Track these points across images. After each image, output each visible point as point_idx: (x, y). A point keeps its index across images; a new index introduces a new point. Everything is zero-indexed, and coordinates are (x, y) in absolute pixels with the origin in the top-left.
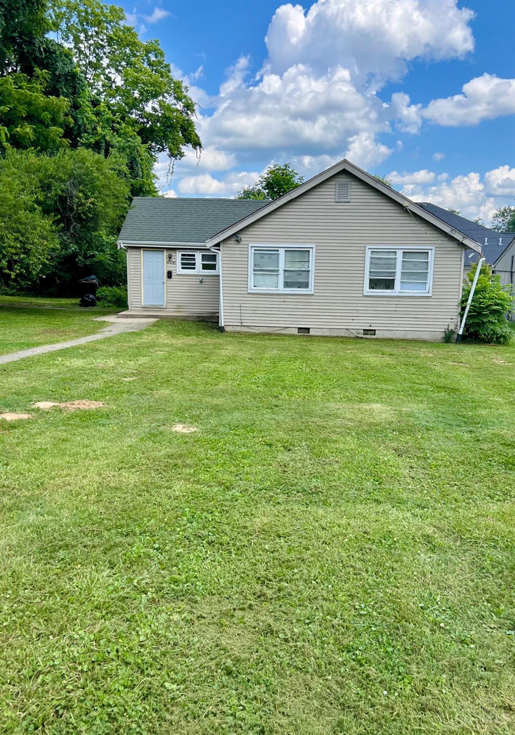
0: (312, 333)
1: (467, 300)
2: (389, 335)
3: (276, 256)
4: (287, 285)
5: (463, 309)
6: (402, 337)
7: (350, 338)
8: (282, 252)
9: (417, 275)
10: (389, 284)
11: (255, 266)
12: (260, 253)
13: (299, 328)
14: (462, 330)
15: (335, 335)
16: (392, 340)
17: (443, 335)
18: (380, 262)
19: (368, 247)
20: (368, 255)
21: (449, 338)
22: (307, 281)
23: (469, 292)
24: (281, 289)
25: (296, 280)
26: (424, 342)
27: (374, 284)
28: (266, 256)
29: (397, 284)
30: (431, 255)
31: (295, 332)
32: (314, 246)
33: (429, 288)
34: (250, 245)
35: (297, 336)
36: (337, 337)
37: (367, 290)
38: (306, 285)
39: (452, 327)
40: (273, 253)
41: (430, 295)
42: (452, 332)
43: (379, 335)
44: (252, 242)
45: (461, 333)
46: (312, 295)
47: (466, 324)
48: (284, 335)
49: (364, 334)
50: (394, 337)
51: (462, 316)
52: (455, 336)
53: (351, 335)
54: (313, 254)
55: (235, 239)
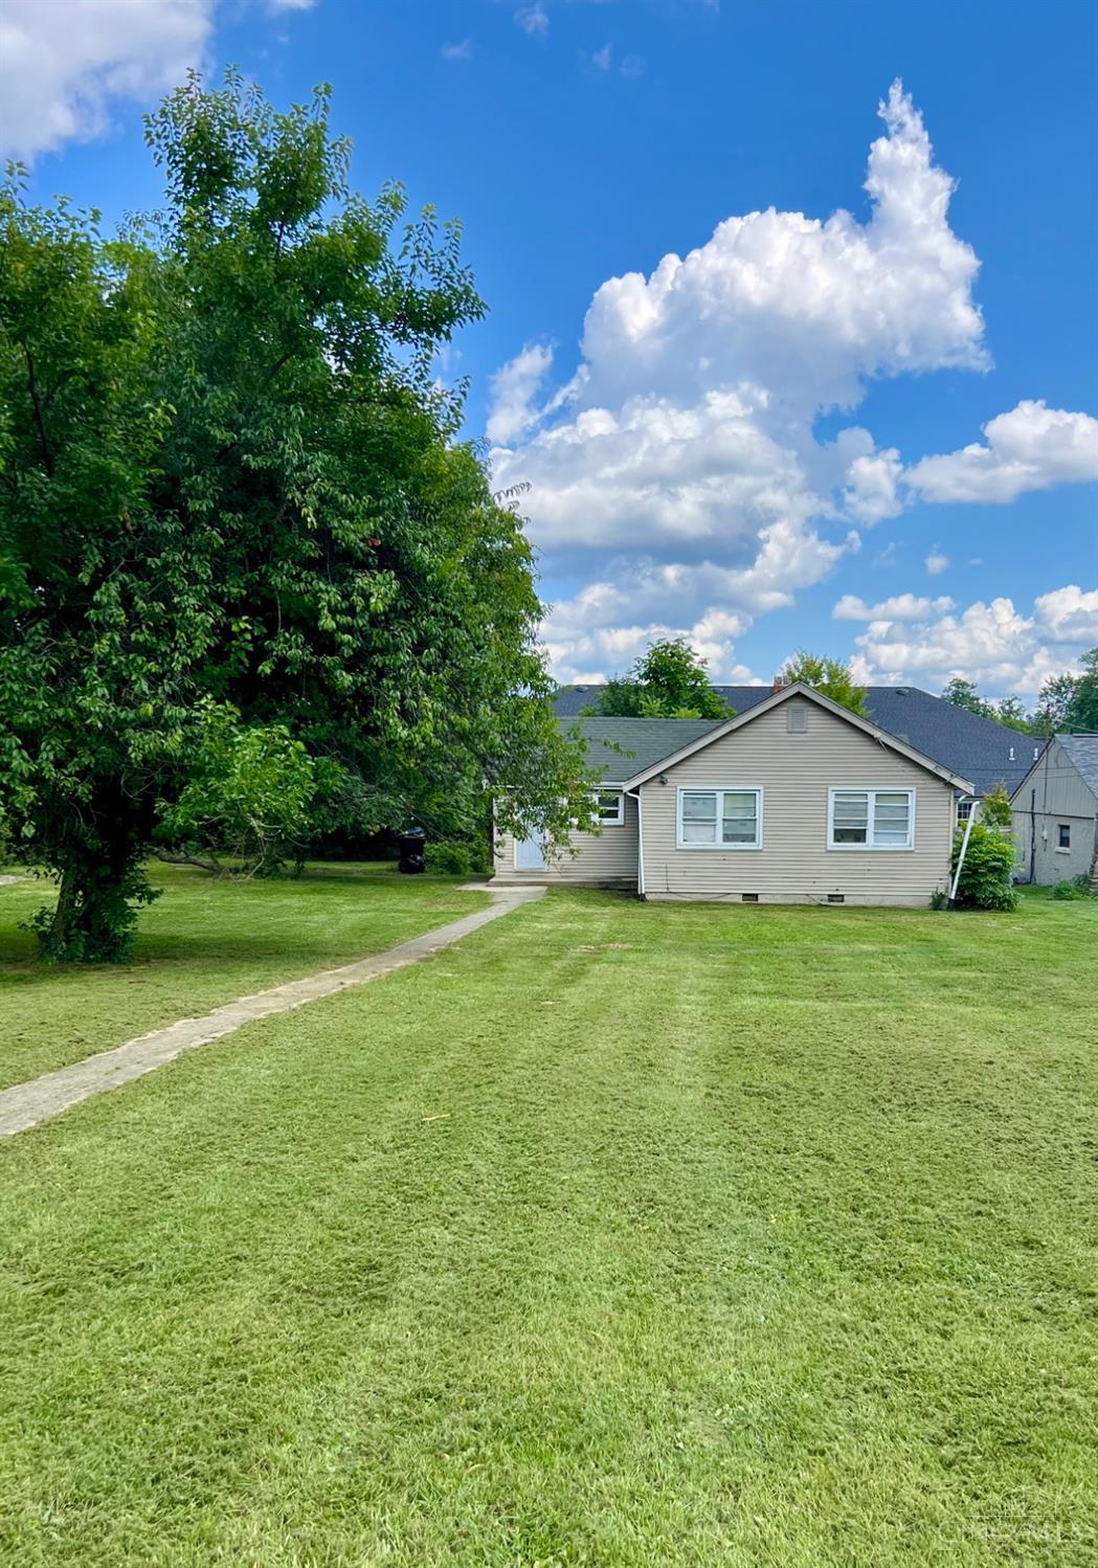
0: (761, 900)
1: (959, 855)
2: (861, 902)
3: (710, 802)
4: (727, 838)
5: (955, 866)
6: (877, 904)
7: (810, 906)
8: (720, 796)
9: (894, 823)
10: (859, 836)
11: (685, 814)
12: (692, 797)
13: (744, 895)
14: (954, 893)
15: (791, 902)
16: (865, 907)
17: (931, 900)
18: (846, 807)
19: (831, 788)
20: (832, 799)
21: (938, 903)
22: (751, 832)
23: (962, 844)
24: (720, 844)
25: (740, 832)
26: (907, 910)
27: (841, 835)
28: (700, 801)
29: (870, 835)
30: (912, 798)
31: (739, 899)
32: (761, 788)
33: (909, 842)
34: (679, 787)
35: (740, 904)
36: (794, 905)
37: (832, 844)
38: (753, 838)
39: (942, 890)
40: (708, 797)
41: (912, 848)
42: (942, 896)
43: (848, 901)
44: (682, 785)
45: (953, 897)
46: (760, 851)
47: (959, 886)
48: (725, 904)
49: (830, 901)
50: (868, 904)
51: (953, 875)
52: (947, 902)
53: (813, 903)
54: (760, 798)
55: (658, 779)
